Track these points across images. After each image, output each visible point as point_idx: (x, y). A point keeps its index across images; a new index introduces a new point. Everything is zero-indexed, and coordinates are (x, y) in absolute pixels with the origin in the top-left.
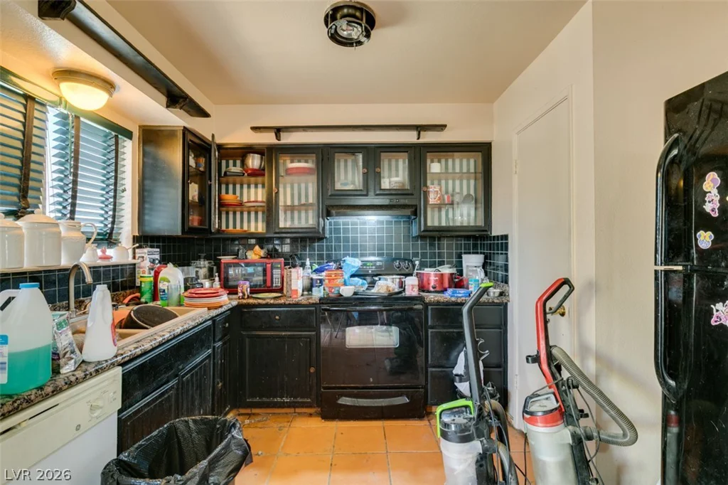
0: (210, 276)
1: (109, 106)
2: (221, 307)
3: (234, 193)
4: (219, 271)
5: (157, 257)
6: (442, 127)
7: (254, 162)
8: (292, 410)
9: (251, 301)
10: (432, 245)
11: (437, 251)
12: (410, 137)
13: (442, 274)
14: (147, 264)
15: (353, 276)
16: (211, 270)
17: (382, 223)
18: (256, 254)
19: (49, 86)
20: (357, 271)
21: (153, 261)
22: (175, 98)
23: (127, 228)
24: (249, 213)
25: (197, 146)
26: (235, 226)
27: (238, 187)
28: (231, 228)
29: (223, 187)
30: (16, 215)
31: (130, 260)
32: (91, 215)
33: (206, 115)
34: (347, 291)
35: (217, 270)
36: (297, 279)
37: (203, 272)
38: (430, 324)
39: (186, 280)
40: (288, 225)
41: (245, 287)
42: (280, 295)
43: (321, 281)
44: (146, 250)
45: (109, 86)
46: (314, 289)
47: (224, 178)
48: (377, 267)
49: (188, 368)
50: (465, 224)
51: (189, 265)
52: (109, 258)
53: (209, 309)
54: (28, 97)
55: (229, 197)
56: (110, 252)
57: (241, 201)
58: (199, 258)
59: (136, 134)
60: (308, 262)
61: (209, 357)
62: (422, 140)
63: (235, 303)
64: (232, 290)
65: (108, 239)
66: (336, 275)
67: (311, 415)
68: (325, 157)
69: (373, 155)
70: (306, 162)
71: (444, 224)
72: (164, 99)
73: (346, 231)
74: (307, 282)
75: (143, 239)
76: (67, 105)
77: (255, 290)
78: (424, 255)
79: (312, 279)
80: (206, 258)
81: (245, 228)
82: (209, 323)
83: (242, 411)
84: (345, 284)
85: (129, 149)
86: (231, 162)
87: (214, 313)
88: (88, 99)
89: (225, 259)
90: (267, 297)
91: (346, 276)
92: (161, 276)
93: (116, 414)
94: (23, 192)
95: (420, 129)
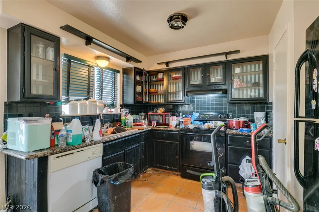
0: (145, 119)
1: (109, 64)
2: (143, 129)
3: (155, 88)
4: (147, 117)
5: (128, 111)
6: (238, 52)
7: (160, 76)
8: (171, 172)
9: (156, 128)
10: (239, 108)
11: (241, 110)
12: (222, 58)
13: (239, 121)
14: (124, 114)
15: (195, 120)
16: (145, 116)
17: (217, 97)
18: (161, 110)
19: (94, 61)
20: (197, 118)
21: (126, 113)
22: (129, 59)
23: (119, 102)
24: (160, 95)
25: (139, 72)
26: (156, 101)
27: (157, 85)
28: (152, 101)
29: (150, 86)
30: (87, 99)
31: (119, 112)
32: (108, 99)
33: (141, 62)
34: (191, 127)
35: (147, 116)
36: (173, 121)
37: (143, 117)
38: (228, 143)
39: (134, 120)
40: (172, 100)
41: (154, 123)
42: (167, 126)
43: (183, 122)
44: (123, 109)
45: (108, 59)
46: (180, 125)
47: (150, 84)
48: (210, 117)
49: (129, 149)
50: (253, 97)
51: (138, 114)
52: (112, 112)
53: (139, 130)
54: (89, 66)
55: (152, 90)
56: (113, 110)
57: (158, 91)
58: (141, 112)
59: (121, 71)
60: (181, 114)
61: (138, 146)
62: (228, 59)
63: (150, 129)
64: (150, 123)
65: (113, 105)
66: (187, 120)
67: (178, 175)
68: (186, 71)
69: (206, 68)
70: (178, 74)
71: (241, 97)
72: (125, 59)
73: (197, 101)
74: (178, 122)
75: (123, 106)
76: (99, 67)
77: (158, 124)
78: (234, 112)
79: (180, 121)
80: (144, 112)
81: (159, 101)
82: (138, 134)
83: (154, 169)
84: (192, 124)
85: (119, 76)
86: (154, 77)
87: (140, 131)
88: (103, 63)
89: (150, 113)
90: (162, 127)
91: (192, 120)
92: (127, 118)
93: (101, 157)
94: (88, 93)
95: (227, 54)
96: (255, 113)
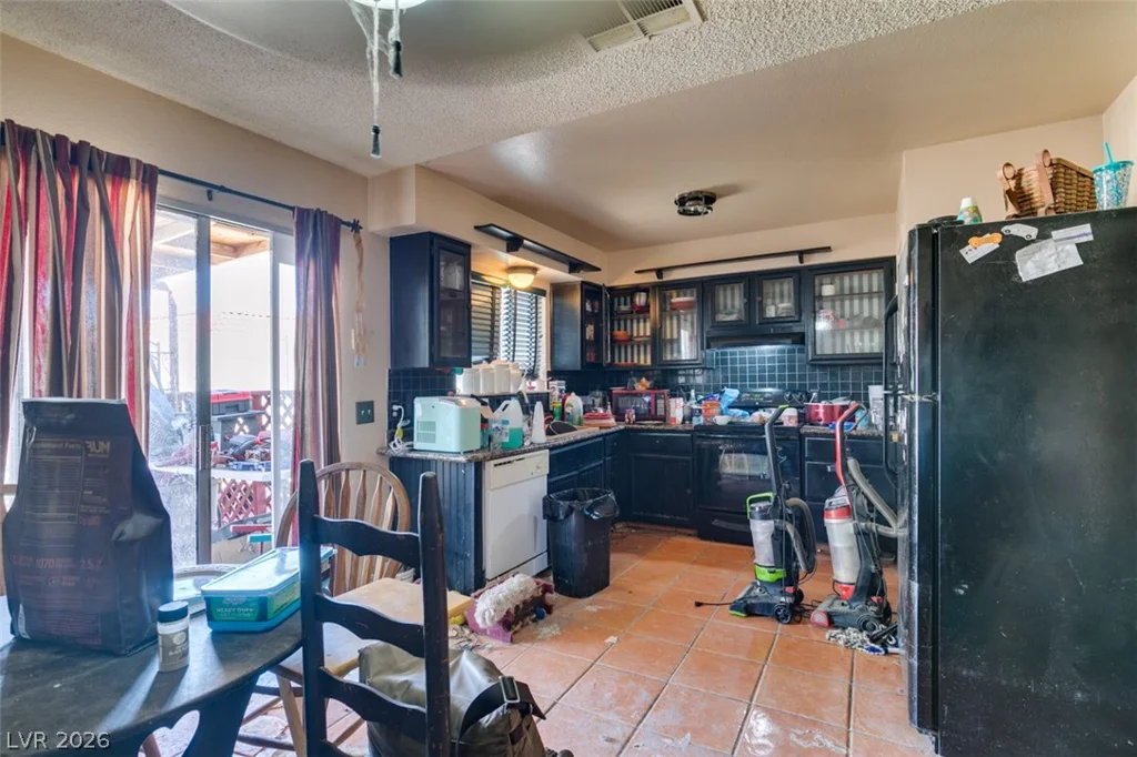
0: (604, 405)
1: (535, 280)
2: (609, 427)
3: (625, 329)
4: (611, 401)
5: (564, 387)
6: (828, 249)
7: (641, 299)
8: (674, 529)
9: (635, 426)
10: (833, 375)
11: (840, 382)
12: (793, 262)
13: (832, 407)
14: (557, 393)
15: (730, 407)
16: (604, 400)
17: (782, 351)
18: (642, 385)
19: (503, 276)
20: (734, 402)
21: (561, 391)
22: (575, 266)
23: (543, 367)
24: (639, 347)
25: (591, 292)
26: (626, 361)
27: (629, 322)
28: (623, 362)
29: (616, 323)
30: (489, 361)
31: (546, 390)
32: (523, 358)
33: (599, 269)
34: (721, 420)
35: (609, 399)
36: (677, 409)
37: (598, 401)
38: (806, 455)
39: (584, 406)
40: (669, 358)
41: (631, 415)
43: (700, 410)
44: (556, 382)
45: (534, 270)
46: (694, 418)
47: (615, 316)
48: (765, 399)
49: (586, 468)
50: (867, 351)
51: (587, 394)
52: (533, 388)
53: (601, 428)
54: (493, 287)
55: (620, 334)
56: (534, 383)
57: (632, 335)
58: (594, 389)
59: (548, 290)
60: (693, 393)
61: (600, 465)
62: (806, 263)
63: (622, 427)
64: (619, 417)
65: (532, 375)
66: (711, 405)
67: (690, 535)
68: (706, 289)
69: (753, 284)
70: (685, 296)
71: (838, 351)
72: (567, 267)
73: (733, 361)
74: (687, 412)
75: (554, 374)
76: (510, 285)
77: (640, 417)
78: (824, 386)
79: (692, 409)
80: (600, 390)
81: (636, 361)
82: (600, 439)
83: (631, 524)
84: (722, 414)
85: (544, 302)
86: (622, 299)
87: (604, 431)
88: (523, 281)
89: (617, 390)
90: (650, 424)
91: (723, 407)
92: (567, 401)
93: (546, 477)
94: (491, 348)
95: (801, 254)
96: (871, 387)
